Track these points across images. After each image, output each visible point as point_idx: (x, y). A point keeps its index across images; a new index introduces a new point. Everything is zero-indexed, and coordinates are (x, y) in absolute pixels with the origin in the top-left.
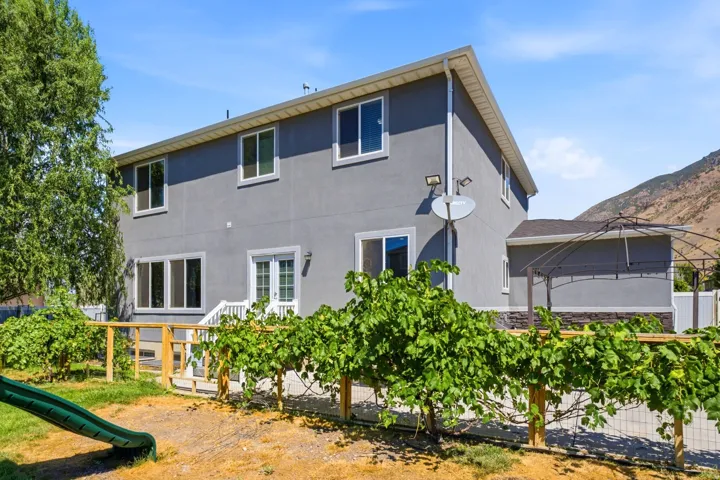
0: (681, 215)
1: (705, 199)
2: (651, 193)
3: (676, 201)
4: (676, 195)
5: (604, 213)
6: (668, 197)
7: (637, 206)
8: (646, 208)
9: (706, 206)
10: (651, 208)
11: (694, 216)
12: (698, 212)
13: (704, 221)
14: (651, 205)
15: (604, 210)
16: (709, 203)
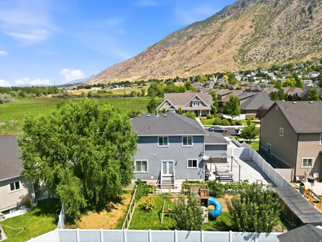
0: (205, 43)
1: (214, 36)
2: (193, 30)
3: (203, 36)
4: (203, 33)
5: (174, 39)
6: (200, 34)
7: (188, 36)
8: (191, 38)
9: (214, 40)
10: (193, 38)
11: (210, 44)
12: (211, 42)
13: (213, 47)
14: (194, 37)
15: (174, 37)
16: (215, 38)
